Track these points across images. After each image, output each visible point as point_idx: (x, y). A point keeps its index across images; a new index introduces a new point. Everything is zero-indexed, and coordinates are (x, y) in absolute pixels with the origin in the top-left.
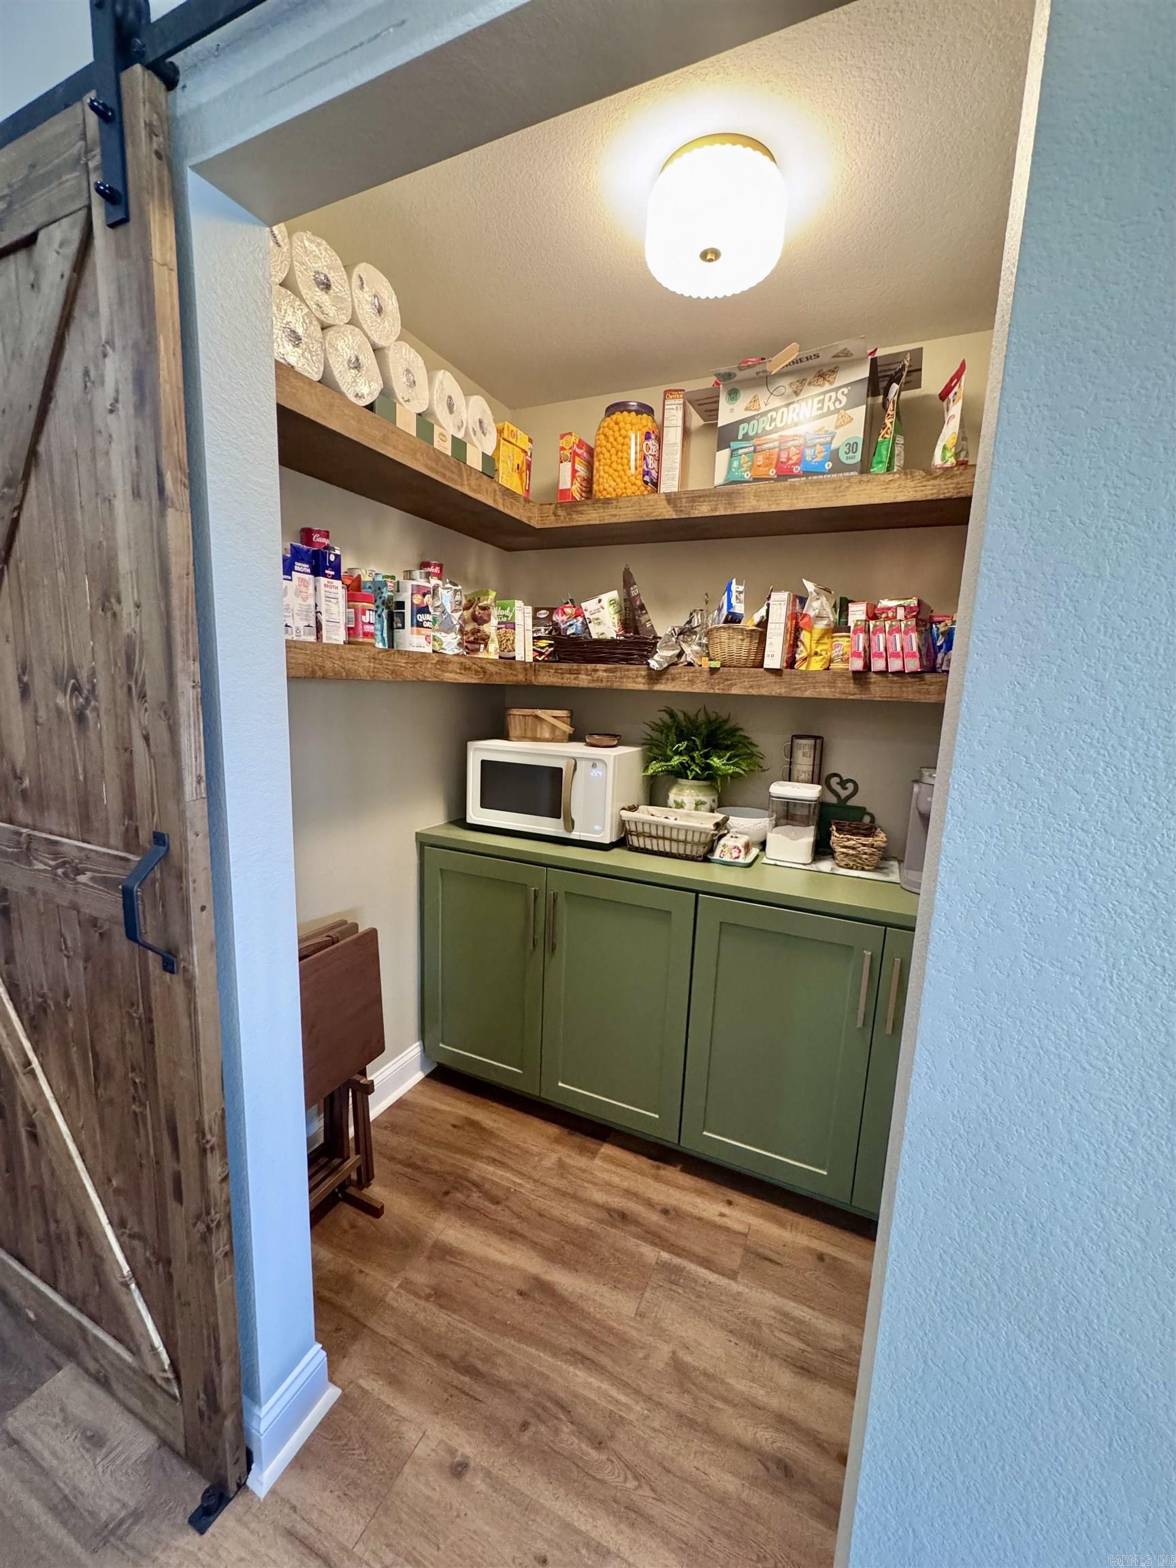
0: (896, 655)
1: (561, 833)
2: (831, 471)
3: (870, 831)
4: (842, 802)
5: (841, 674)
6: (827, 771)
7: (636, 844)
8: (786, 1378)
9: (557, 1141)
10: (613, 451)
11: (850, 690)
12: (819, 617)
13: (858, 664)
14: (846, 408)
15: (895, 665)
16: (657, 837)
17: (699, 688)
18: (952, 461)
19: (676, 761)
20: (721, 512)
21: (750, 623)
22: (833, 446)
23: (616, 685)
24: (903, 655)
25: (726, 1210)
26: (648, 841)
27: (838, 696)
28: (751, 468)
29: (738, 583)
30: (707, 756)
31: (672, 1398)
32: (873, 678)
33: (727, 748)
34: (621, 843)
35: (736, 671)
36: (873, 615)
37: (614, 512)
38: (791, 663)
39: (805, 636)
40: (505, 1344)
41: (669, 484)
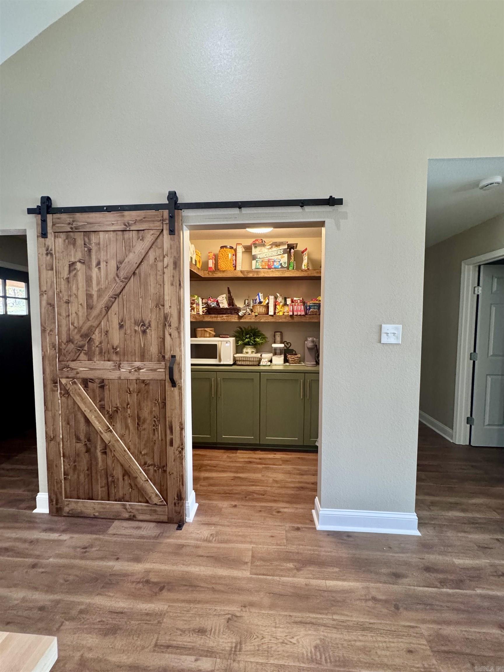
0: (299, 311)
1: (218, 363)
2: (281, 268)
3: (296, 354)
4: (288, 348)
5: (286, 316)
6: (284, 341)
7: (239, 364)
8: (298, 477)
9: (224, 453)
10: (224, 258)
11: (289, 320)
12: (281, 302)
13: (291, 313)
14: (283, 254)
15: (299, 313)
16: (245, 361)
17: (253, 320)
18: (306, 268)
19: (247, 340)
20: (255, 276)
21: (264, 304)
22: (281, 262)
23: (229, 320)
24: (300, 311)
25: (275, 455)
26: (243, 362)
27: (287, 321)
28: (261, 266)
29: (261, 294)
30: (254, 338)
31: (276, 485)
32: (295, 316)
33: (260, 336)
34: (235, 364)
35: (262, 316)
36: (292, 301)
37: (226, 274)
38: (275, 313)
39: (278, 307)
40: (234, 488)
41: (239, 268)
